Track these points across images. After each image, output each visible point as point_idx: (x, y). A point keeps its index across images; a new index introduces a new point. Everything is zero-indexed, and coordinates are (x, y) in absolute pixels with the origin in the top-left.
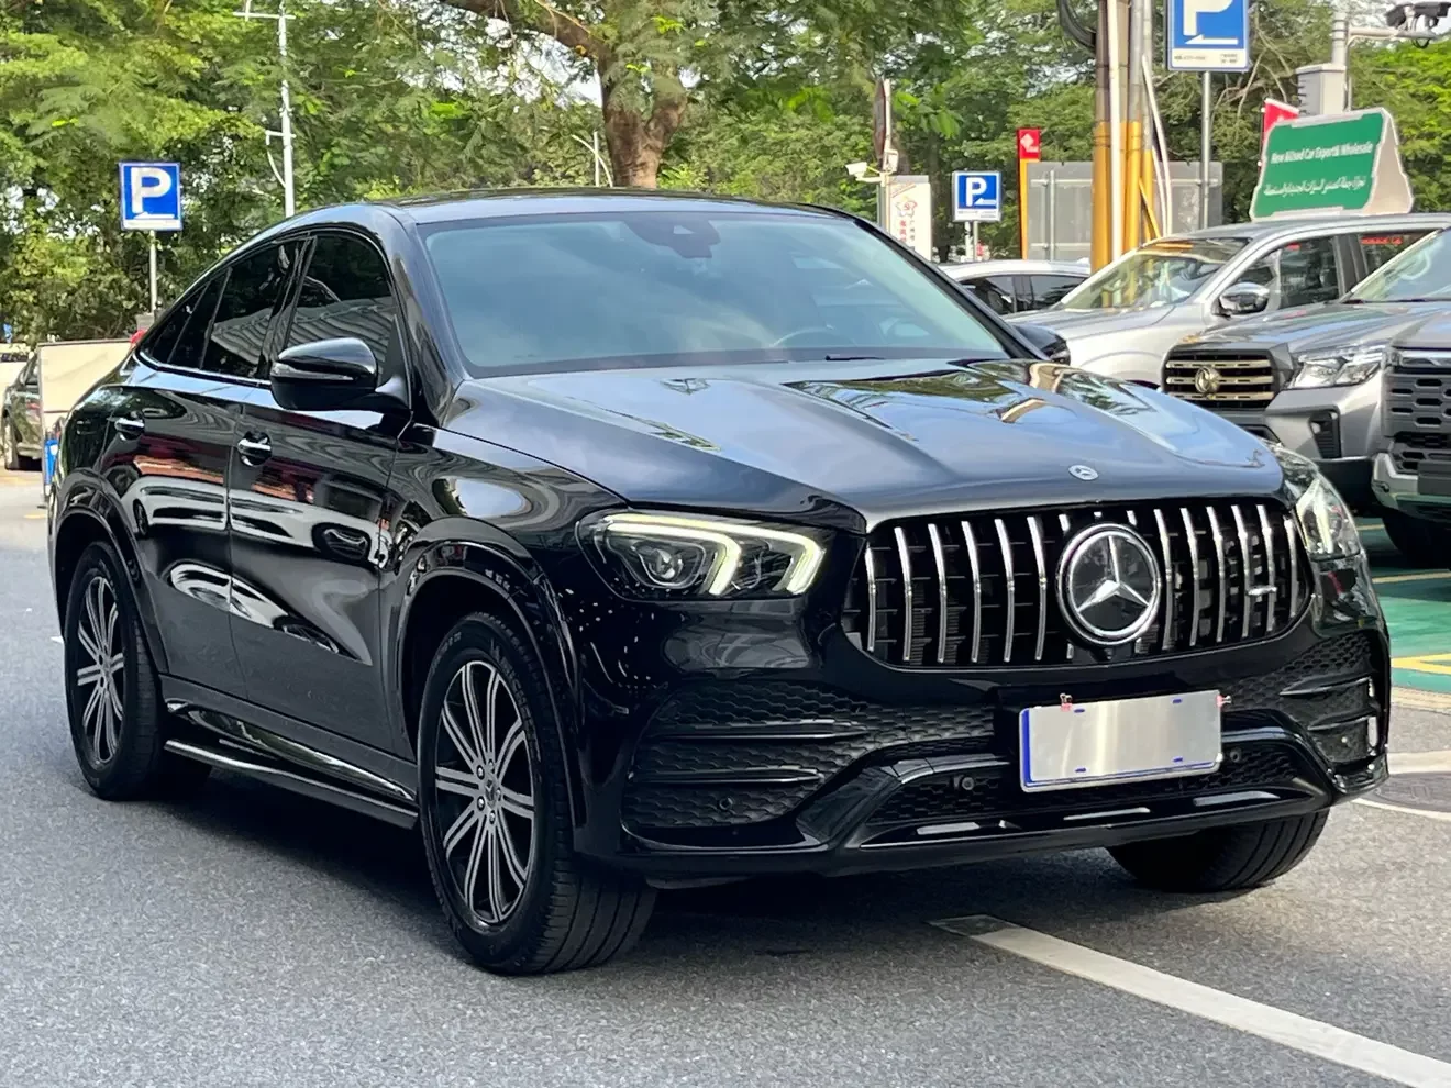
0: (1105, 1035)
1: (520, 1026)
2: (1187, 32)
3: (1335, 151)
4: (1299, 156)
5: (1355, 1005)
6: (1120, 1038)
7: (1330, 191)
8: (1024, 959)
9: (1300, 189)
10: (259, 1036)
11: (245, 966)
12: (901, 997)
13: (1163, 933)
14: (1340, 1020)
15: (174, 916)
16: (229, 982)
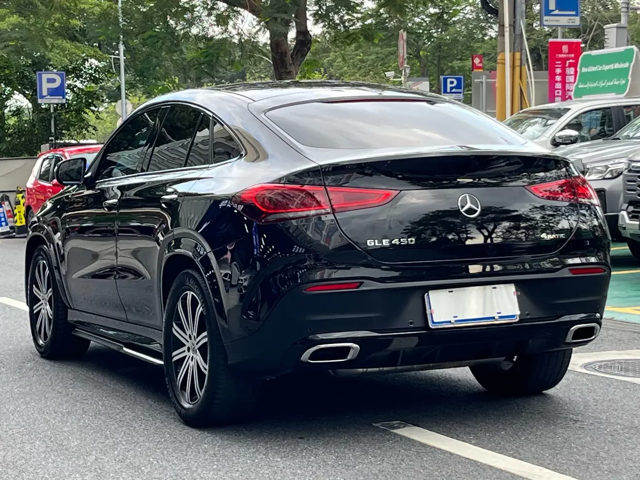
0: (441, 472)
1: (177, 468)
2: (551, 8)
3: (611, 67)
4: (594, 69)
5: (558, 460)
6: (448, 473)
7: (609, 85)
8: (413, 440)
9: (595, 85)
10: (58, 473)
11: (56, 443)
12: (353, 456)
13: (479, 429)
14: (550, 466)
15: (28, 421)
16: (49, 449)
